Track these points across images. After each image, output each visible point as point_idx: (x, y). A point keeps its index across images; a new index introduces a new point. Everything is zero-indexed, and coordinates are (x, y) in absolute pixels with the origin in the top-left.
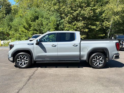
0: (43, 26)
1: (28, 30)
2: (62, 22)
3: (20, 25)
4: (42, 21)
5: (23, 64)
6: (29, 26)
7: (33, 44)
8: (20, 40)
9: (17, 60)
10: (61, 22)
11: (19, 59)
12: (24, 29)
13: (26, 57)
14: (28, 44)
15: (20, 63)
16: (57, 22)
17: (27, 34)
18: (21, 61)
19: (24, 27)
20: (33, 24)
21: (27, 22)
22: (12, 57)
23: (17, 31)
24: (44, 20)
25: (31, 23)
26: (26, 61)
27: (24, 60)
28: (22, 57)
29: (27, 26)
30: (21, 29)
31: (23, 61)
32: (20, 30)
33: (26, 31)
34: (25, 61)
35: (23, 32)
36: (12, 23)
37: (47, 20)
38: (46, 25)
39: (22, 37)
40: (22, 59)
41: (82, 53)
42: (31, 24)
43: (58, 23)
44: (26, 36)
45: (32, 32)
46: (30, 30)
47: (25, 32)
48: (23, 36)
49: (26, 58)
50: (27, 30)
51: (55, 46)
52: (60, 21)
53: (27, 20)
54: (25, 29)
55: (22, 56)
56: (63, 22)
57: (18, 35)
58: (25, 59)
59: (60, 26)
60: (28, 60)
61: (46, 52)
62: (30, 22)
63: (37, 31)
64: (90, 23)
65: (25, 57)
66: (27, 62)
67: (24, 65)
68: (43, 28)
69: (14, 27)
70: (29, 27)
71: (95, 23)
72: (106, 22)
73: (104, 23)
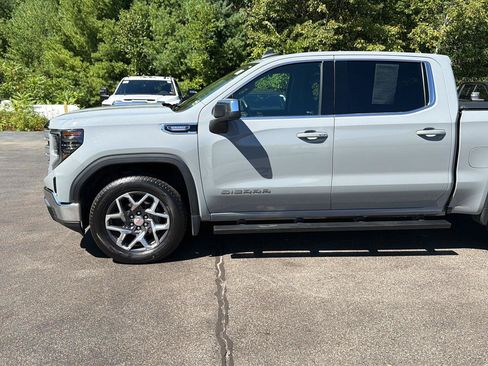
0: (152, 39)
1: (86, 58)
2: (238, 24)
3: (45, 32)
4: (146, 16)
5: (140, 237)
6: (88, 37)
7: (194, 128)
8: (54, 103)
9: (108, 217)
10: (232, 20)
11: (117, 211)
12: (65, 54)
13: (157, 201)
14: (168, 128)
15: (123, 236)
16: (218, 24)
17: (81, 75)
18: (129, 223)
19: (67, 44)
20: (106, 30)
21: (81, 19)
22: (77, 205)
23: (36, 64)
24: (158, 9)
25: (99, 24)
26: (156, 223)
27: (145, 215)
28: (136, 204)
29: (79, 39)
30: (53, 52)
31: (138, 220)
32: (48, 55)
33: (77, 62)
34: (150, 226)
35: (63, 66)
36: (9, 25)
37: (170, 14)
38: (167, 34)
39: (62, 89)
40: (135, 213)
41: (461, 177)
42: (97, 30)
43: (221, 24)
44: (75, 85)
45: (105, 64)
46: (93, 55)
47: (73, 68)
48: (64, 82)
49: (154, 206)
50: (78, 58)
51: (321, 139)
52: (228, 15)
53: (80, 11)
54: (72, 53)
55: (137, 198)
56: (244, 23)
57: (41, 79)
58: (151, 211)
59: (230, 41)
60: (165, 215)
61: (266, 172)
62: (94, 20)
63: (128, 62)
64: (359, 28)
65: (150, 201)
66: (164, 231)
67: (144, 243)
68: (155, 49)
69: (17, 44)
70: (87, 43)
71: (383, 31)
72: (423, 25)
73: (417, 30)
